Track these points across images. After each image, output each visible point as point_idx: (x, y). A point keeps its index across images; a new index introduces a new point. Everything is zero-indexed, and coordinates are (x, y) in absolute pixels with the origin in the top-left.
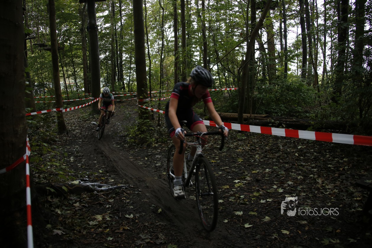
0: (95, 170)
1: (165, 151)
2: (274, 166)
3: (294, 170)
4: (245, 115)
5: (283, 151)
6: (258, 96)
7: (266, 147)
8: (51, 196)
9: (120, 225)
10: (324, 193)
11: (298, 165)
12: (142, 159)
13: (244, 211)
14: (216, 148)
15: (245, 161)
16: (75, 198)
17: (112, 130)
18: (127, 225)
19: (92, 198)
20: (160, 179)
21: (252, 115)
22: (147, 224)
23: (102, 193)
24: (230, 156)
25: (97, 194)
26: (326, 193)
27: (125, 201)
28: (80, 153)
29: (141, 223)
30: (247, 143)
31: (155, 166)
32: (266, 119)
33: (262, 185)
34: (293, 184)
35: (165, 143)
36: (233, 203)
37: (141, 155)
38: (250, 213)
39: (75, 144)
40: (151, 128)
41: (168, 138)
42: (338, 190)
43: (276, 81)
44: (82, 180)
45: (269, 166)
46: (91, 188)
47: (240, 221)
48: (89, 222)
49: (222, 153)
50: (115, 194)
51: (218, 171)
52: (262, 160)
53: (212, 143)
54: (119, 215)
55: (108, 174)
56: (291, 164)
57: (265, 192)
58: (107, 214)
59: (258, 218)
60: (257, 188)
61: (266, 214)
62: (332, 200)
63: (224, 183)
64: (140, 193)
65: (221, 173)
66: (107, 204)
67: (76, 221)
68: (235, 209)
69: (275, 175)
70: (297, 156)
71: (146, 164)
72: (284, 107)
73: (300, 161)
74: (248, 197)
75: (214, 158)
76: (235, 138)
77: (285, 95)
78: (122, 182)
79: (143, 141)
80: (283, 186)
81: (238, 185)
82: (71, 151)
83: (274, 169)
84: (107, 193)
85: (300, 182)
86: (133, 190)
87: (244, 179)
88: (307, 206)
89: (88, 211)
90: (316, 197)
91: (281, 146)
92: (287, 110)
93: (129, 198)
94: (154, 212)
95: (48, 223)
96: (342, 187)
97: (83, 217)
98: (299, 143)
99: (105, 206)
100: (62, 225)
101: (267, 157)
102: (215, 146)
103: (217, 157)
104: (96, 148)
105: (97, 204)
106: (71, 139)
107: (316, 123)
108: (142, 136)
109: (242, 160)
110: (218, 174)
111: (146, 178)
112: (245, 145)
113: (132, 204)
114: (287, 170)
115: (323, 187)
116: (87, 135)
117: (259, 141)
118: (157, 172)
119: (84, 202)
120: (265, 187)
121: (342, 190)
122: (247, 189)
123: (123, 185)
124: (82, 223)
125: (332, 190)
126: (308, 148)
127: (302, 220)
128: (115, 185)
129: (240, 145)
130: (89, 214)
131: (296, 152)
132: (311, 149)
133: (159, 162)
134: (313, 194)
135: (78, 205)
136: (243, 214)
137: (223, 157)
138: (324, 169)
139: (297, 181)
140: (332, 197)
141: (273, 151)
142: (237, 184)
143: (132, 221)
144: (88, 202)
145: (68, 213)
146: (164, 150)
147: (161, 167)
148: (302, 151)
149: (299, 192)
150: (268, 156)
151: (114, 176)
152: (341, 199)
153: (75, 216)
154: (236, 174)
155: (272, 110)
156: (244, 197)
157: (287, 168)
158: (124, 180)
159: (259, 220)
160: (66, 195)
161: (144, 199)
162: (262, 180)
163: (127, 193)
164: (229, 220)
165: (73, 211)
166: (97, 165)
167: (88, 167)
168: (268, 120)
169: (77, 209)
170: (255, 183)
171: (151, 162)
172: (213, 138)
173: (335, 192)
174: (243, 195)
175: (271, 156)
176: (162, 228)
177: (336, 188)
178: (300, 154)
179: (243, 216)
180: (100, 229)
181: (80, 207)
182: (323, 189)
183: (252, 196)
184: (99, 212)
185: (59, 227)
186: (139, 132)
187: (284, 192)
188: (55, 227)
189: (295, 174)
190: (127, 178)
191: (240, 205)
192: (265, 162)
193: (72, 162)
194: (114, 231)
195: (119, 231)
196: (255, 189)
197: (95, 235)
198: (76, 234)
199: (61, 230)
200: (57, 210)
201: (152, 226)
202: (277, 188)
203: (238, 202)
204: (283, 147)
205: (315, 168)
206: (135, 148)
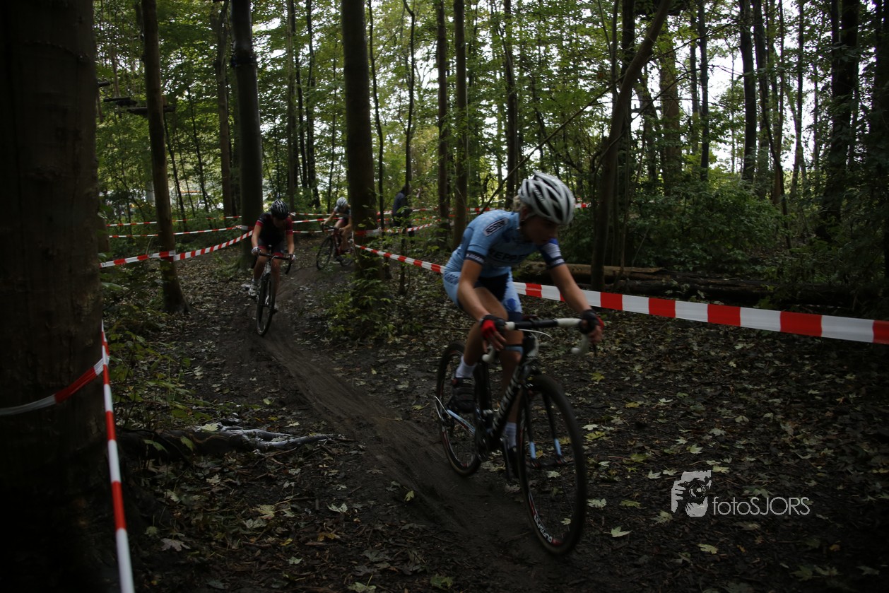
0: (253, 400)
1: (419, 354)
2: (678, 392)
3: (725, 402)
4: (608, 269)
5: (700, 356)
6: (640, 222)
7: (660, 345)
8: (153, 460)
9: (317, 530)
10: (799, 458)
11: (737, 390)
12: (365, 374)
13: (609, 498)
14: (540, 347)
15: (610, 378)
16: (209, 464)
17: (291, 304)
18: (334, 529)
20: (407, 421)
21: (626, 269)
22: (380, 528)
23: (272, 454)
24: (572, 367)
25: (260, 457)
26: (803, 456)
27: (326, 473)
28: (216, 359)
29: (366, 525)
30: (614, 335)
31: (396, 390)
32: (658, 280)
33: (650, 437)
34: (726, 435)
35: (417, 334)
38: (623, 503)
39: (205, 336)
40: (385, 299)
41: (424, 323)
42: (832, 451)
43: (683, 188)
44: (225, 423)
45: (668, 391)
46: (248, 442)
47: (601, 523)
48: (245, 520)
49: (554, 359)
50: (304, 457)
52: (649, 377)
54: (315, 505)
55: (284, 409)
56: (719, 387)
57: (657, 452)
58: (286, 504)
59: (644, 515)
60: (640, 445)
61: (662, 506)
62: (819, 474)
63: (560, 431)
64: (360, 453)
66: (285, 480)
67: (214, 520)
68: (587, 493)
69: (682, 412)
70: (735, 368)
71: (373, 385)
72: (701, 249)
73: (741, 379)
74: (617, 466)
77: (703, 221)
78: (319, 427)
79: (365, 331)
80: (702, 440)
81: (594, 436)
82: (196, 353)
83: (679, 400)
84: (284, 454)
85: (742, 429)
86: (344, 446)
87: (608, 422)
88: (758, 486)
89: (241, 496)
90: (780, 465)
91: (695, 344)
92: (708, 258)
93: (336, 465)
94: (395, 499)
95: (151, 524)
96: (842, 442)
97: (229, 510)
98: (739, 338)
99: (280, 484)
100: (182, 528)
101: (662, 371)
103: (543, 370)
104: (255, 347)
105: (261, 478)
106: (194, 326)
107: (779, 290)
108: (364, 318)
109: (603, 377)
111: (375, 418)
112: (607, 341)
113: (344, 481)
114: (709, 402)
115: (798, 444)
116: (231, 315)
117: (640, 331)
118: (400, 403)
119: (231, 473)
120: (657, 441)
121: (844, 451)
122: (615, 445)
123: (320, 435)
124: (227, 524)
125: (818, 451)
126: (760, 348)
127: (747, 521)
128: (302, 436)
130: (243, 502)
131: (731, 358)
132: (767, 352)
133: (405, 381)
134: (772, 460)
135: (218, 481)
136: (608, 505)
137: (556, 369)
138: (799, 401)
139: (735, 428)
140: (820, 467)
141: (676, 356)
142: (590, 434)
143: (346, 520)
144: (242, 474)
145: (195, 501)
146: (416, 352)
147: (411, 392)
148: (744, 356)
149: (739, 454)
150: (664, 368)
151: (299, 413)
152: (841, 472)
153: (212, 506)
154: (589, 409)
155: (673, 257)
156: (608, 464)
157: (710, 395)
158: (323, 423)
159: (644, 520)
160: (188, 457)
161: (372, 467)
162: (651, 425)
163: (330, 455)
164: (574, 519)
165: (206, 496)
166: (258, 387)
167: (238, 392)
168: (663, 281)
169: (214, 490)
170: (634, 433)
171: (385, 380)
173: (825, 456)
174: (607, 460)
175: (671, 367)
176: (416, 537)
177: (828, 444)
178: (742, 362)
179: (608, 509)
180: (270, 539)
181: (222, 487)
182: (796, 448)
183: (628, 463)
184: (267, 498)
185: (174, 533)
186: (356, 309)
187: (704, 453)
188: (165, 534)
189: (730, 411)
190: (330, 418)
191: (600, 483)
192: (658, 382)
193: (199, 378)
194: (304, 542)
195: (315, 544)
196: (634, 447)
197: (259, 552)
198: (215, 550)
199: (180, 540)
200: (168, 493)
201: (392, 533)
202: (686, 444)
203: (594, 477)
204: (699, 345)
205: (777, 398)
206: (348, 346)
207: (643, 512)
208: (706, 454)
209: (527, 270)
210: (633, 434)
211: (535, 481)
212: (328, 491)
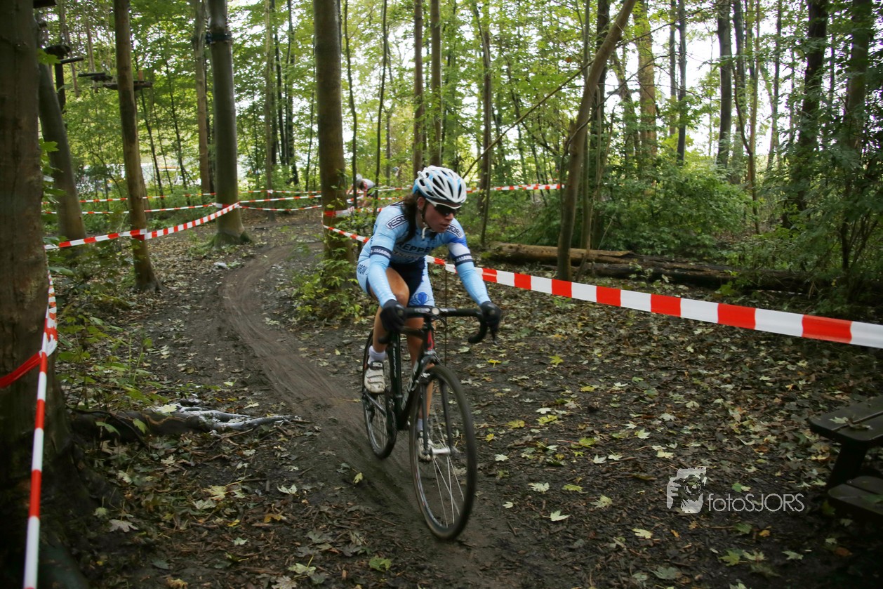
0: (216, 380)
2: (633, 376)
3: (678, 387)
4: (575, 252)
5: (659, 340)
6: (610, 205)
7: (621, 328)
8: (108, 441)
9: (265, 511)
10: (742, 444)
11: (691, 376)
12: (329, 354)
13: (553, 482)
15: (569, 361)
16: (165, 445)
17: (263, 283)
18: (282, 510)
19: (205, 446)
21: (594, 253)
22: (326, 510)
23: (228, 435)
24: (533, 349)
25: (217, 438)
26: (747, 442)
27: (279, 454)
28: (184, 338)
29: (313, 507)
30: (577, 318)
31: (357, 371)
32: (625, 263)
33: (601, 421)
34: (675, 420)
36: (528, 463)
38: (566, 488)
39: (175, 314)
40: (352, 280)
42: (775, 437)
43: (654, 172)
44: (184, 404)
45: (624, 375)
46: (204, 422)
47: (542, 506)
48: (195, 501)
49: (516, 342)
50: (259, 438)
51: (503, 385)
52: (607, 361)
54: (265, 487)
55: (246, 389)
56: (674, 372)
57: (606, 437)
58: (238, 485)
59: (584, 499)
60: (590, 429)
61: (603, 490)
62: (759, 461)
63: (513, 414)
64: (317, 434)
65: (509, 390)
66: (239, 461)
67: (164, 501)
68: (532, 477)
69: (635, 397)
70: (692, 353)
71: (335, 366)
72: (669, 233)
73: (697, 364)
74: (565, 450)
75: (496, 354)
76: (549, 307)
77: (672, 205)
78: (278, 408)
79: (332, 311)
80: (651, 424)
81: (546, 419)
82: (165, 332)
83: (634, 384)
84: (240, 435)
86: (299, 427)
87: (562, 405)
89: (194, 476)
90: (724, 451)
91: (656, 328)
92: (676, 242)
93: (290, 447)
94: (344, 481)
95: (100, 506)
96: (786, 428)
97: (180, 491)
98: (699, 323)
100: (132, 508)
101: (620, 355)
103: (504, 353)
104: (223, 325)
105: (215, 459)
106: (164, 304)
107: (741, 276)
108: (332, 298)
109: (561, 361)
110: (502, 392)
111: (334, 400)
112: (570, 324)
113: (296, 462)
114: (664, 387)
115: (743, 430)
116: (203, 294)
117: (603, 315)
118: (359, 384)
119: (186, 454)
120: (607, 426)
121: (786, 438)
122: (565, 429)
123: (277, 416)
124: (177, 505)
125: (761, 437)
126: (718, 333)
128: (259, 417)
129: (560, 324)
130: (195, 483)
131: (689, 343)
132: (724, 337)
134: (717, 446)
135: (172, 462)
136: (551, 489)
137: (517, 352)
138: (750, 386)
139: (685, 413)
140: (762, 454)
141: (636, 340)
142: (543, 418)
143: (294, 502)
144: (197, 455)
145: (147, 482)
148: (702, 341)
149: (686, 439)
150: (622, 352)
151: (260, 394)
152: (781, 459)
153: (164, 487)
154: (544, 393)
155: (642, 240)
156: (556, 448)
157: (664, 380)
159: (584, 504)
160: (143, 438)
161: (326, 448)
162: (603, 409)
163: (286, 436)
164: (516, 503)
165: (158, 477)
166: (222, 367)
167: (202, 371)
168: (630, 264)
169: (168, 471)
170: (586, 417)
171: (348, 361)
173: (768, 442)
174: (556, 444)
175: (630, 352)
176: (361, 519)
177: (773, 431)
178: (699, 347)
179: (551, 493)
180: (219, 520)
181: (176, 468)
182: (741, 434)
183: (576, 447)
184: (220, 479)
185: (123, 514)
186: (324, 289)
187: (651, 438)
188: (114, 515)
189: (682, 396)
190: (289, 399)
191: (546, 467)
192: (615, 366)
193: (165, 358)
194: (251, 523)
195: (261, 525)
196: (584, 431)
197: (206, 532)
198: (163, 531)
199: (129, 521)
200: (121, 474)
201: (338, 514)
202: (635, 429)
203: (540, 461)
204: (659, 330)
205: (730, 383)
206: (315, 326)
207: (584, 497)
208: (652, 440)
209: (497, 252)
210: (584, 418)
211: (483, 464)
212: (280, 472)
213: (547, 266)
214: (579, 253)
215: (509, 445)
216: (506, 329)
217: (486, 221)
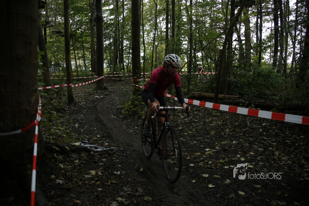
0: (94, 135)
2: (240, 139)
3: (256, 143)
4: (220, 96)
5: (250, 127)
6: (233, 80)
7: (236, 123)
8: (57, 153)
9: (109, 179)
10: (279, 164)
11: (261, 139)
12: (133, 128)
13: (210, 174)
14: (194, 122)
15: (217, 133)
16: (75, 156)
17: (111, 104)
18: (115, 179)
19: (89, 157)
21: (226, 96)
22: (130, 180)
23: (97, 153)
24: (205, 129)
25: (93, 154)
26: (281, 163)
27: (115, 161)
28: (84, 121)
29: (125, 179)
30: (221, 119)
32: (238, 100)
33: (228, 154)
34: (255, 154)
36: (201, 167)
37: (133, 124)
38: (214, 176)
39: (81, 113)
40: (142, 103)
42: (291, 162)
43: (249, 68)
44: (82, 143)
45: (236, 139)
46: (89, 149)
47: (206, 182)
48: (85, 175)
49: (199, 126)
50: (108, 155)
51: (194, 141)
52: (231, 134)
53: (191, 118)
54: (109, 171)
55: (104, 139)
56: (255, 138)
57: (229, 159)
59: (221, 180)
60: (224, 156)
61: (228, 178)
62: (285, 170)
63: (197, 151)
64: (128, 155)
65: (196, 142)
66: (100, 162)
67: (74, 174)
68: (202, 172)
69: (240, 146)
70: (261, 132)
71: (135, 132)
72: (254, 90)
73: (263, 136)
74: (215, 163)
75: (191, 130)
76: (211, 114)
77: (256, 80)
78: (115, 145)
79: (135, 113)
80: (246, 156)
81: (208, 153)
82: (77, 119)
83: (240, 142)
84: (101, 154)
86: (122, 152)
87: (214, 148)
89: (85, 167)
90: (272, 166)
91: (249, 123)
92: (257, 93)
93: (118, 158)
94: (137, 171)
95: (53, 174)
96: (295, 159)
97: (80, 171)
98: (264, 121)
100: (63, 176)
101: (236, 131)
102: (194, 120)
103: (194, 130)
104: (97, 117)
105: (92, 161)
106: (77, 109)
107: (280, 105)
108: (135, 109)
109: (214, 133)
110: (193, 143)
111: (134, 143)
112: (218, 120)
113: (120, 164)
114: (251, 143)
115: (279, 159)
116: (90, 106)
117: (230, 117)
119: (82, 159)
120: (230, 156)
121: (295, 162)
122: (215, 156)
123: (114, 148)
124: (79, 176)
125: (286, 162)
126: (271, 125)
127: (257, 184)
128: (108, 148)
129: (215, 120)
130: (85, 169)
131: (260, 128)
132: (273, 127)
134: (269, 164)
135: (78, 162)
136: (209, 176)
137: (199, 129)
138: (282, 144)
139: (258, 152)
140: (286, 167)
141: (241, 127)
142: (207, 152)
143: (119, 177)
144: (86, 160)
145: (69, 168)
148: (265, 127)
149: (258, 161)
151: (109, 140)
152: (293, 169)
153: (75, 170)
154: (208, 144)
155: (245, 92)
156: (212, 162)
157: (251, 141)
158: (116, 144)
159: (221, 182)
160: (68, 153)
161: (131, 159)
162: (229, 150)
163: (117, 155)
164: (196, 181)
165: (73, 166)
166: (96, 131)
167: (89, 132)
168: (240, 100)
169: (76, 165)
171: (139, 130)
172: (193, 113)
173: (288, 163)
175: (239, 130)
176: (142, 184)
177: (290, 160)
178: (264, 130)
179: (209, 178)
180: (93, 182)
181: (79, 164)
182: (278, 160)
183: (218, 162)
184: (94, 168)
185: (60, 178)
186: (132, 106)
187: (245, 160)
188: (57, 178)
189: (257, 146)
190: (119, 142)
191: (208, 169)
192: (234, 135)
193: (77, 127)
194: (104, 183)
195: (107, 184)
196: (222, 157)
197: (88, 186)
198: (73, 184)
199: (62, 180)
200: (60, 165)
201: (134, 182)
202: (240, 157)
203: (206, 167)
204: (250, 123)
205: (275, 143)
206: (128, 118)
209: (193, 95)
210: (222, 153)
211: (185, 167)
212: (115, 167)
213: (211, 100)
214: (222, 96)
215: (195, 161)
216: (195, 121)
217: (189, 84)
